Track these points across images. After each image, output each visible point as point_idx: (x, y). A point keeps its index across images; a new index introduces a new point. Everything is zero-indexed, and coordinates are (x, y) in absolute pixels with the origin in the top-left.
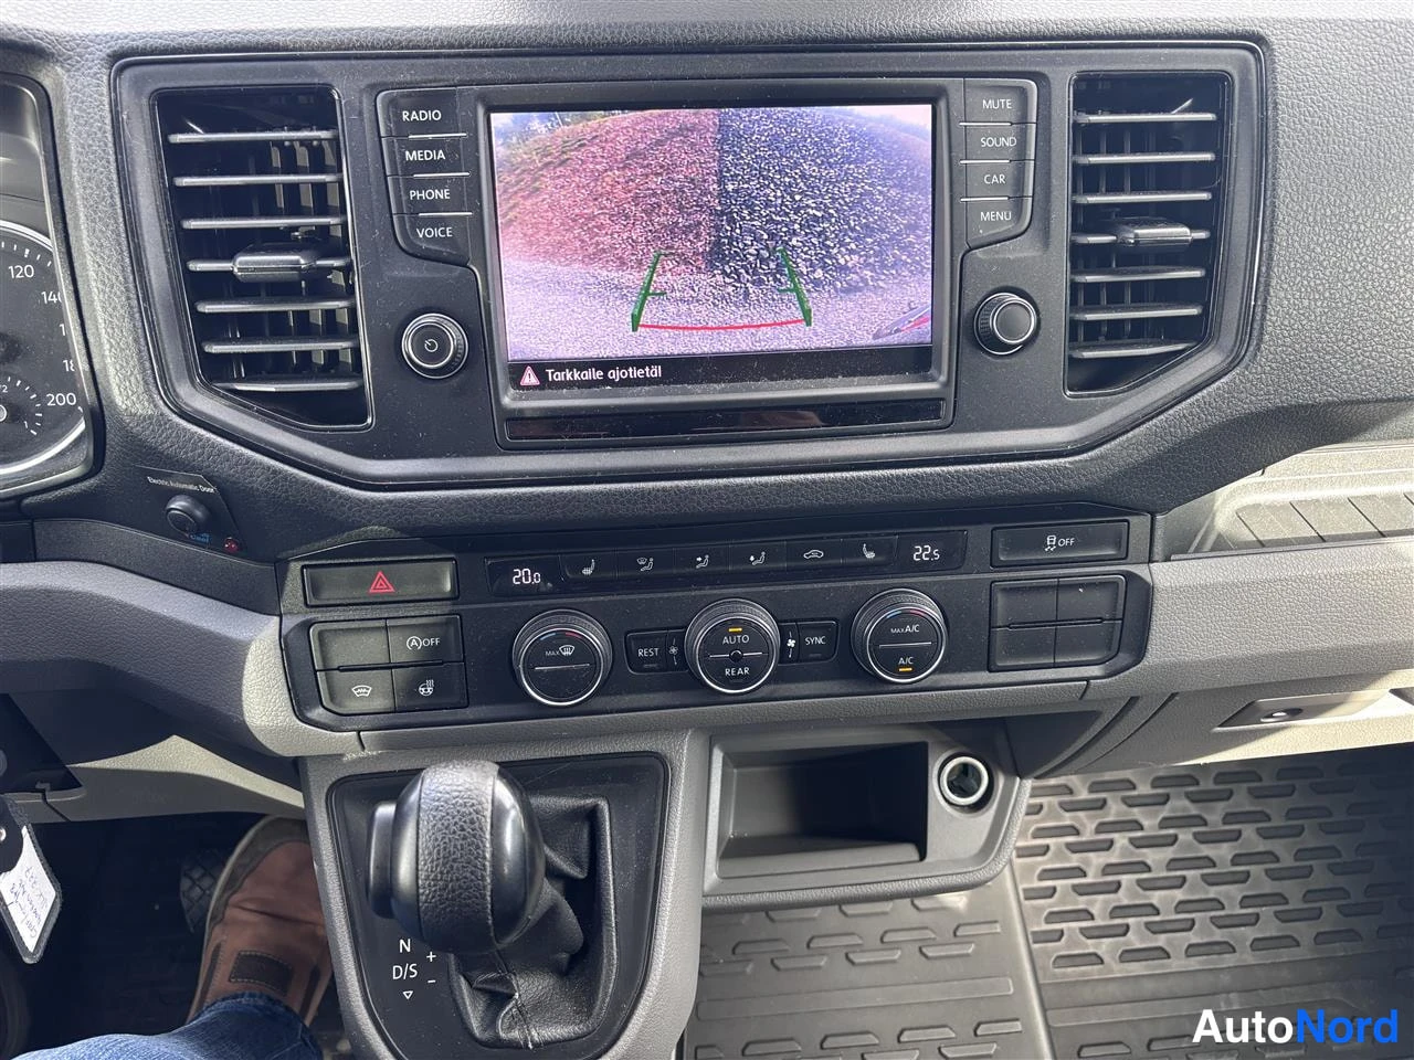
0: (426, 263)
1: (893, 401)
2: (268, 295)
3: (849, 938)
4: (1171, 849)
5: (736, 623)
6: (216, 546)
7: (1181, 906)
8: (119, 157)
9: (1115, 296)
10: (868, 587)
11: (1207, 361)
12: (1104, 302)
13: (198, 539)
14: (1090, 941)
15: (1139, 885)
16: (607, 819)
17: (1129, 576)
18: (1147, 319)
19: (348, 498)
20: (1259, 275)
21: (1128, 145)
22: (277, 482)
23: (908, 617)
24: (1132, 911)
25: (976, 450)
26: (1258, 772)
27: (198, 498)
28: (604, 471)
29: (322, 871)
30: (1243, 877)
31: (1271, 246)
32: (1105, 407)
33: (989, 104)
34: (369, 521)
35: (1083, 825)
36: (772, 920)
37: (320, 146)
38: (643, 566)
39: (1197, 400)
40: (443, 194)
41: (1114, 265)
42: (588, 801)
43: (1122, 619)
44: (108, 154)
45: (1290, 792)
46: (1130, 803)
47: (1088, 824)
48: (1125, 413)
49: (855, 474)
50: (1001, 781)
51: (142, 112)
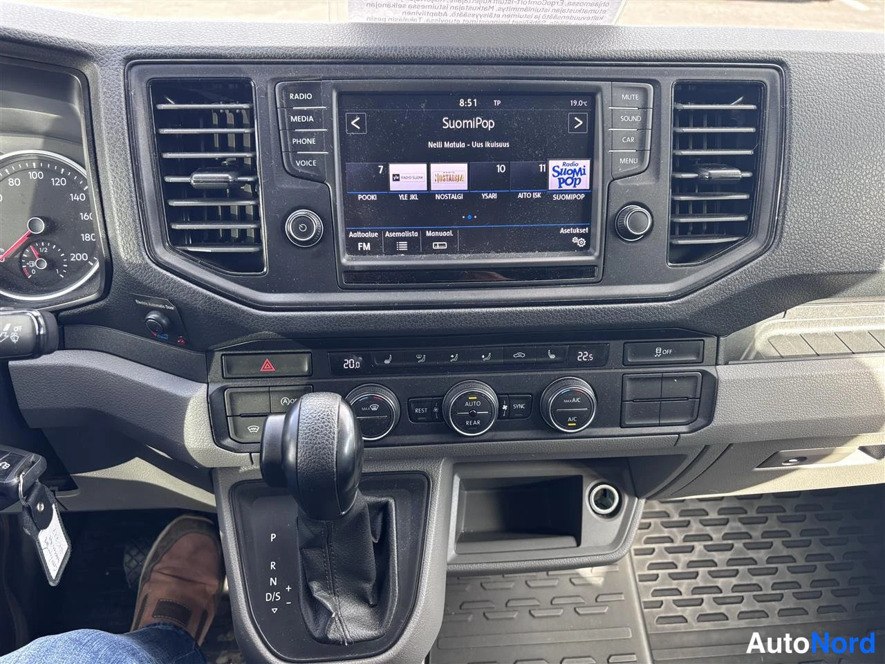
0: (300, 180)
1: (567, 266)
2: (207, 197)
3: (531, 601)
4: (730, 552)
5: (473, 394)
6: (172, 342)
7: (735, 588)
8: (129, 116)
9: (697, 208)
10: (550, 375)
11: (750, 248)
12: (691, 212)
13: (162, 337)
14: (679, 608)
15: (710, 574)
16: (394, 509)
17: (704, 373)
18: (716, 222)
19: (252, 315)
20: (780, 199)
21: (705, 122)
22: (210, 304)
23: (574, 393)
24: (706, 590)
25: (615, 296)
26: (784, 506)
27: (164, 312)
28: (399, 303)
29: (225, 536)
30: (774, 571)
31: (788, 182)
32: (690, 273)
33: (626, 97)
34: (263, 328)
35: (676, 537)
36: (484, 589)
37: (241, 113)
38: (419, 359)
39: (744, 270)
40: (312, 141)
41: (697, 191)
42: (383, 499)
43: (700, 398)
44: (122, 114)
45: (803, 519)
46: (705, 523)
47: (679, 536)
48: (702, 277)
49: (545, 308)
50: (626, 499)
51: (142, 91)
